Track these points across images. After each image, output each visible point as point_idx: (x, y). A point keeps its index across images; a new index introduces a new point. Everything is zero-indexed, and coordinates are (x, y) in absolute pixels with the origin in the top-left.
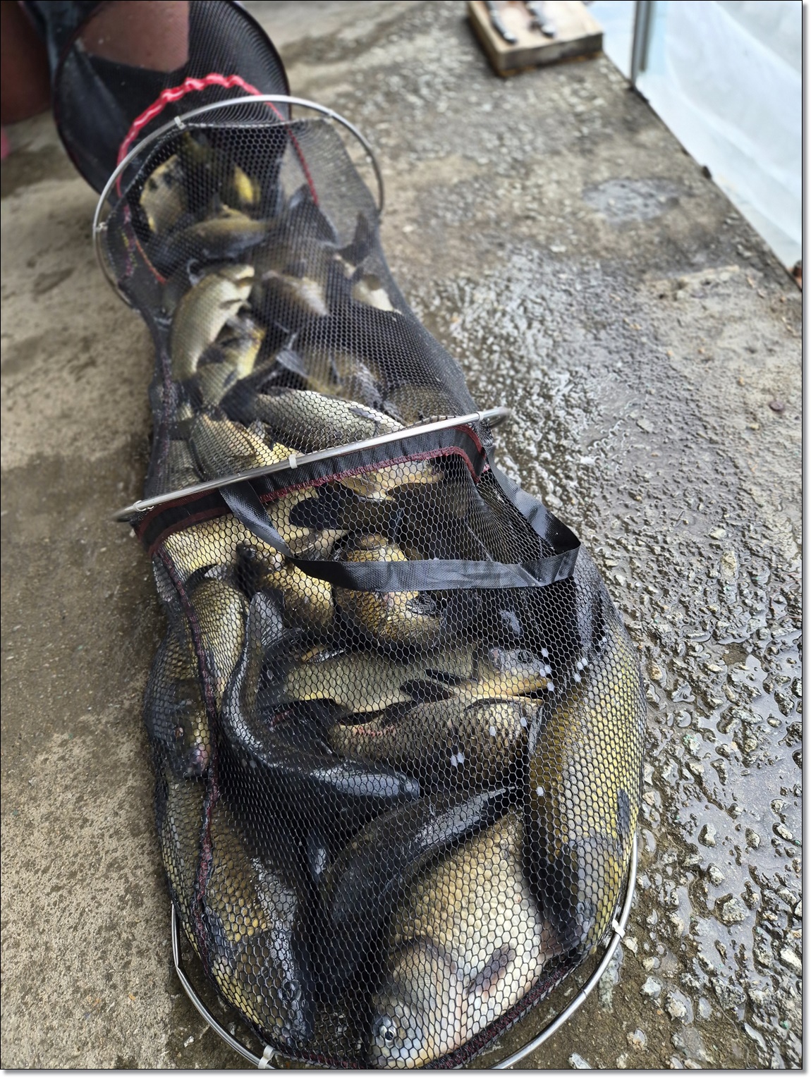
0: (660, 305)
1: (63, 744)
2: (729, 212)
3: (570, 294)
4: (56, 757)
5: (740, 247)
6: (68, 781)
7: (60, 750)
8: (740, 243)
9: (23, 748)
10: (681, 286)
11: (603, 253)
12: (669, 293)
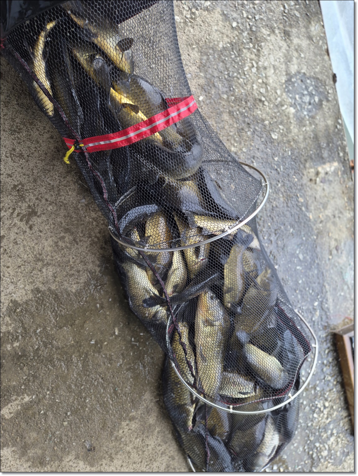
0: (310, 186)
1: (127, 425)
2: (339, 118)
3: (279, 173)
4: (127, 430)
5: (339, 148)
6: (135, 436)
7: (127, 427)
8: (340, 145)
9: (112, 430)
10: (317, 174)
11: (292, 143)
12: (313, 178)
